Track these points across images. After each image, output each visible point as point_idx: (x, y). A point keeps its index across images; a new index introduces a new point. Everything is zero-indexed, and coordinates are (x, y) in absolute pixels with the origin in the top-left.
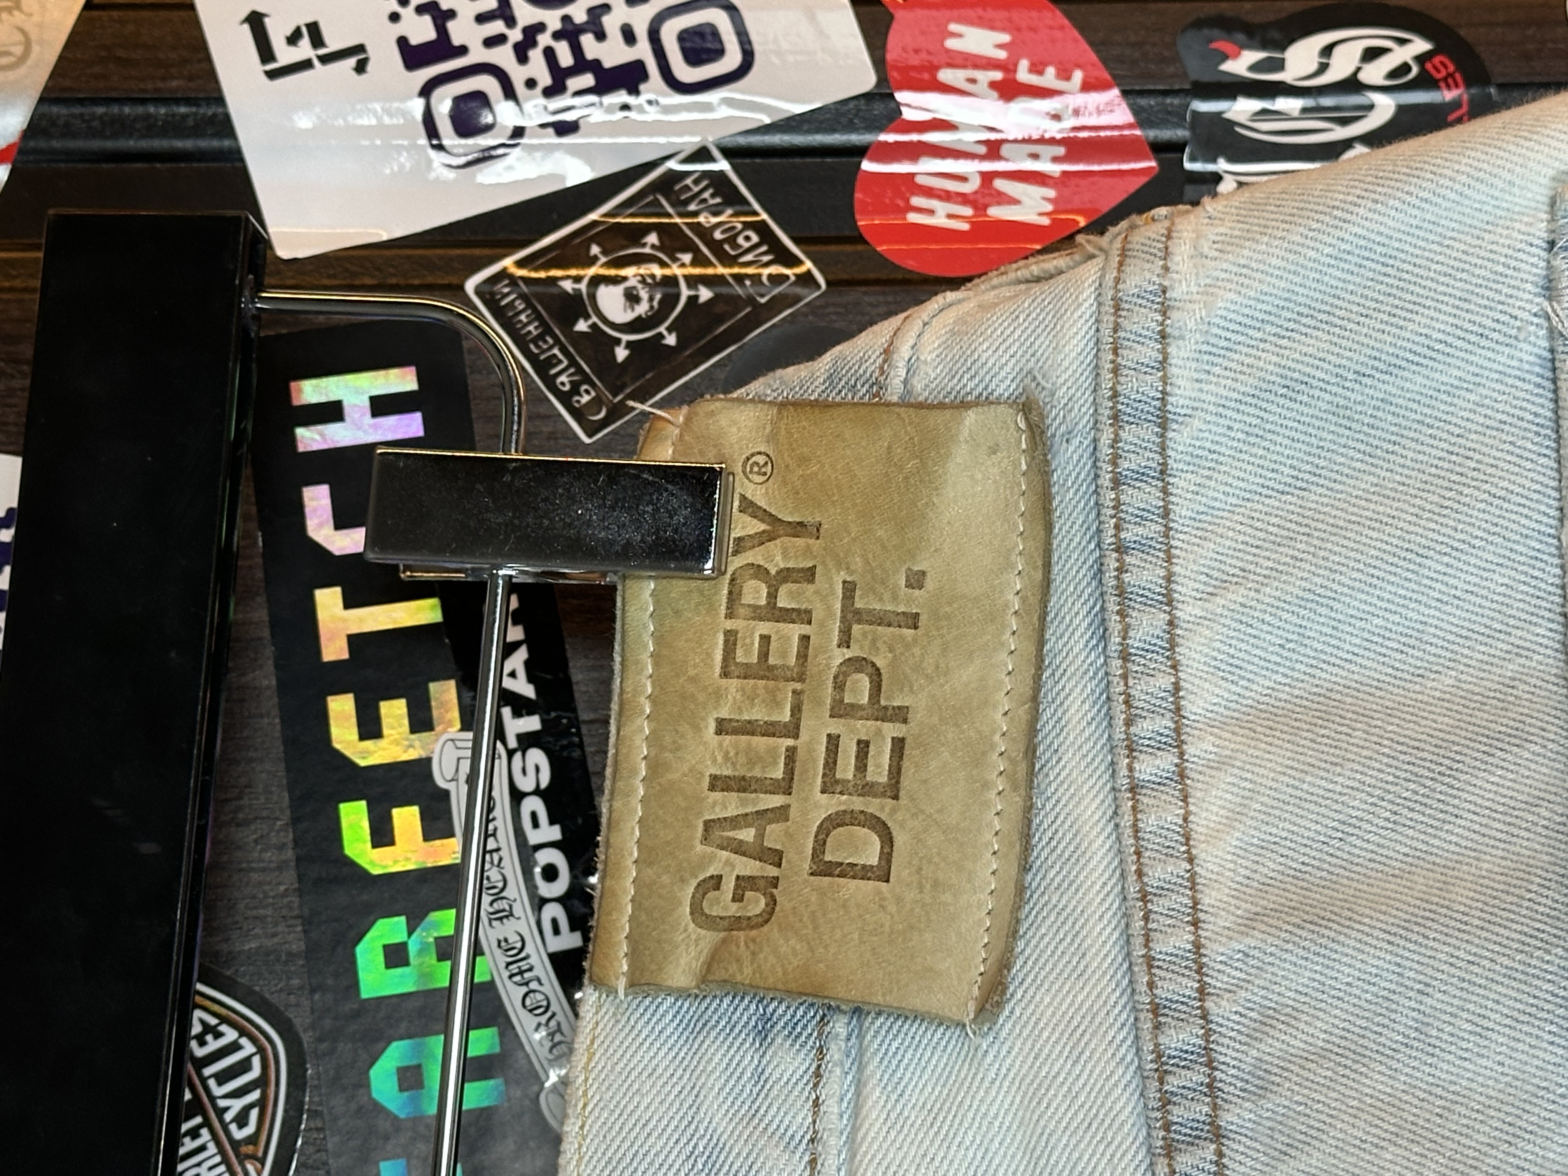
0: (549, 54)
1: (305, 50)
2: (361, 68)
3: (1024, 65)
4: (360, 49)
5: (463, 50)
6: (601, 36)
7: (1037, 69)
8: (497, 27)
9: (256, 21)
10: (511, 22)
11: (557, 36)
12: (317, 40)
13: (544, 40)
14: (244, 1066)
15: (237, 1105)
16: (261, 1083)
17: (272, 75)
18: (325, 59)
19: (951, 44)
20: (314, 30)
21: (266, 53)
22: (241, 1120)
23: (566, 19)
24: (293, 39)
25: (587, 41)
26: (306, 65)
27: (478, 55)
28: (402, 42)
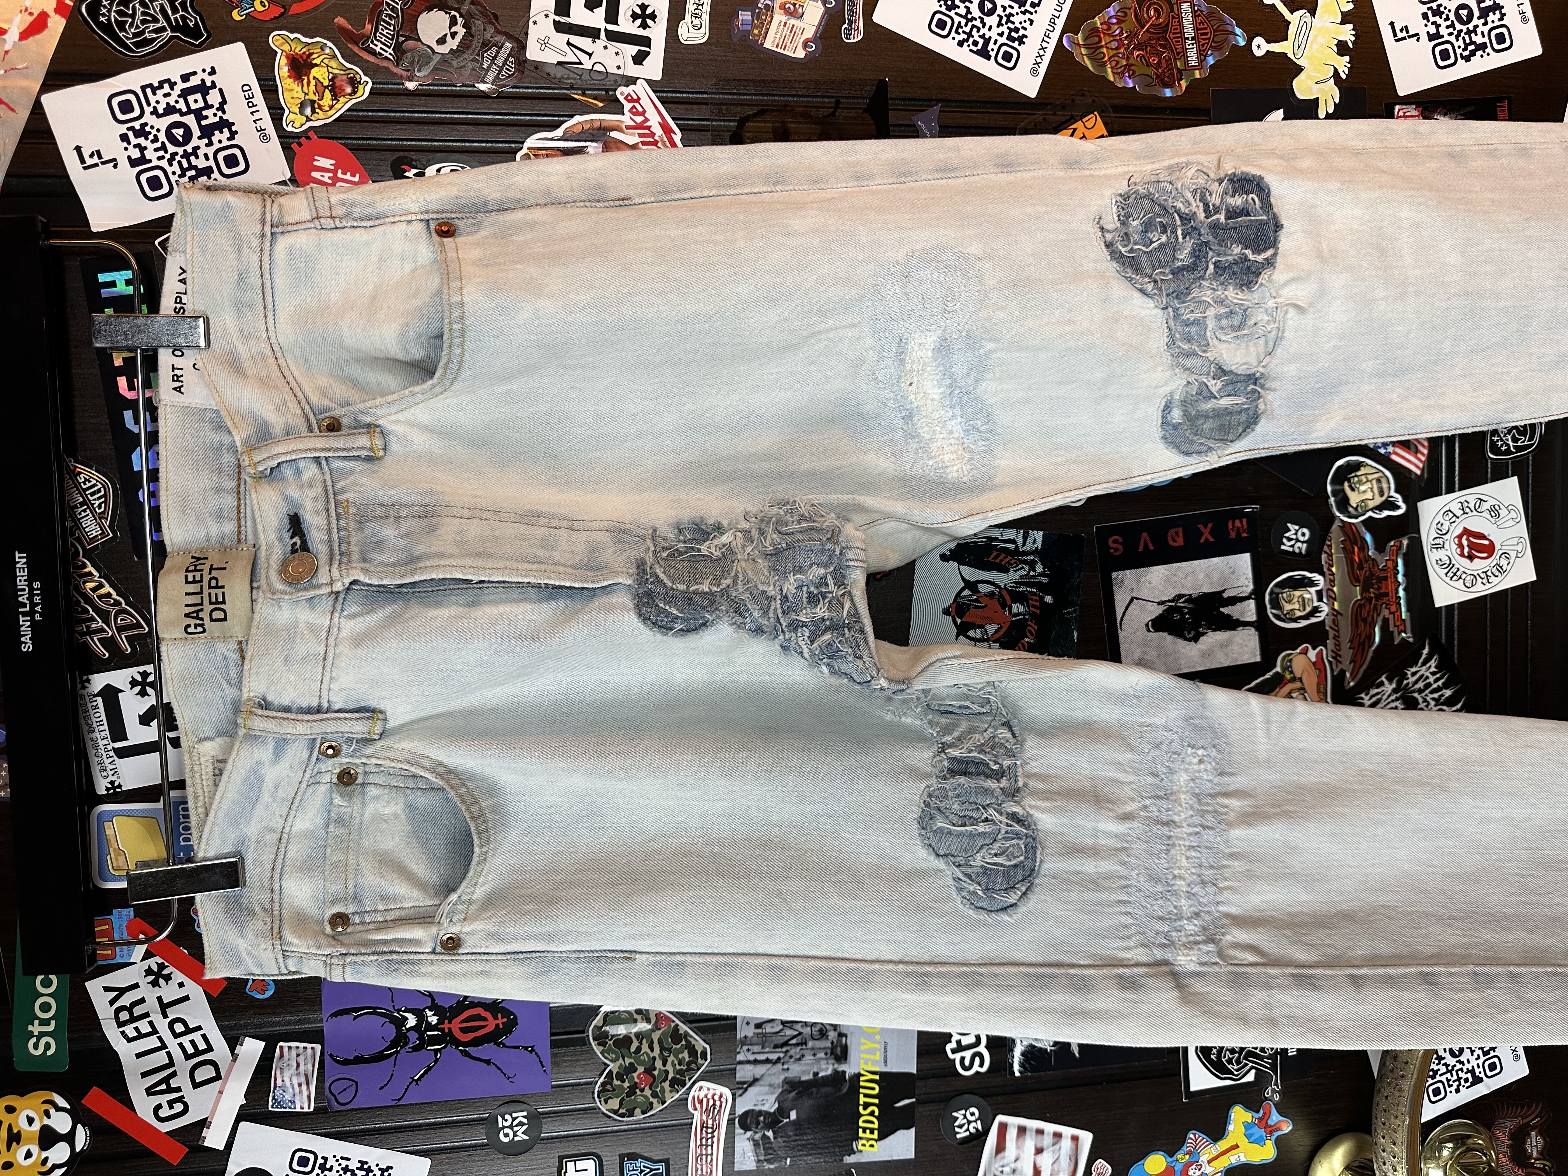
0: (180, 163)
1: (95, 160)
2: (115, 166)
3: (340, 171)
4: (115, 160)
5: (150, 161)
6: (197, 157)
7: (344, 173)
8: (161, 153)
9: (78, 149)
10: (166, 152)
11: (182, 157)
12: (100, 157)
13: (178, 158)
14: (99, 491)
15: (97, 503)
16: (105, 496)
17: (85, 168)
18: (103, 163)
19: (315, 163)
20: (98, 152)
21: (83, 161)
22: (100, 506)
23: (185, 151)
24: (92, 156)
25: (192, 158)
26: (96, 165)
27: (155, 163)
28: (129, 157)
